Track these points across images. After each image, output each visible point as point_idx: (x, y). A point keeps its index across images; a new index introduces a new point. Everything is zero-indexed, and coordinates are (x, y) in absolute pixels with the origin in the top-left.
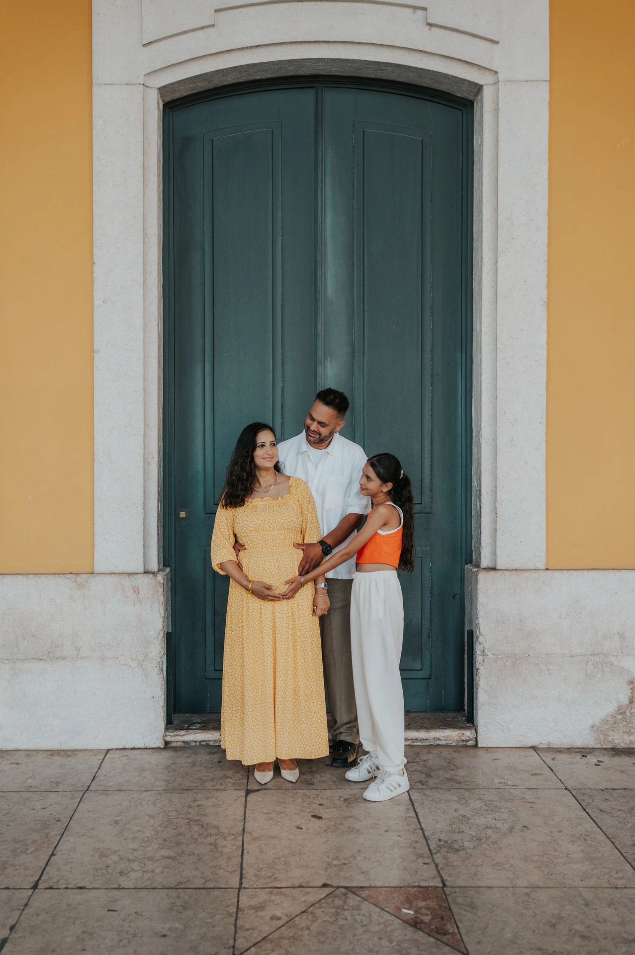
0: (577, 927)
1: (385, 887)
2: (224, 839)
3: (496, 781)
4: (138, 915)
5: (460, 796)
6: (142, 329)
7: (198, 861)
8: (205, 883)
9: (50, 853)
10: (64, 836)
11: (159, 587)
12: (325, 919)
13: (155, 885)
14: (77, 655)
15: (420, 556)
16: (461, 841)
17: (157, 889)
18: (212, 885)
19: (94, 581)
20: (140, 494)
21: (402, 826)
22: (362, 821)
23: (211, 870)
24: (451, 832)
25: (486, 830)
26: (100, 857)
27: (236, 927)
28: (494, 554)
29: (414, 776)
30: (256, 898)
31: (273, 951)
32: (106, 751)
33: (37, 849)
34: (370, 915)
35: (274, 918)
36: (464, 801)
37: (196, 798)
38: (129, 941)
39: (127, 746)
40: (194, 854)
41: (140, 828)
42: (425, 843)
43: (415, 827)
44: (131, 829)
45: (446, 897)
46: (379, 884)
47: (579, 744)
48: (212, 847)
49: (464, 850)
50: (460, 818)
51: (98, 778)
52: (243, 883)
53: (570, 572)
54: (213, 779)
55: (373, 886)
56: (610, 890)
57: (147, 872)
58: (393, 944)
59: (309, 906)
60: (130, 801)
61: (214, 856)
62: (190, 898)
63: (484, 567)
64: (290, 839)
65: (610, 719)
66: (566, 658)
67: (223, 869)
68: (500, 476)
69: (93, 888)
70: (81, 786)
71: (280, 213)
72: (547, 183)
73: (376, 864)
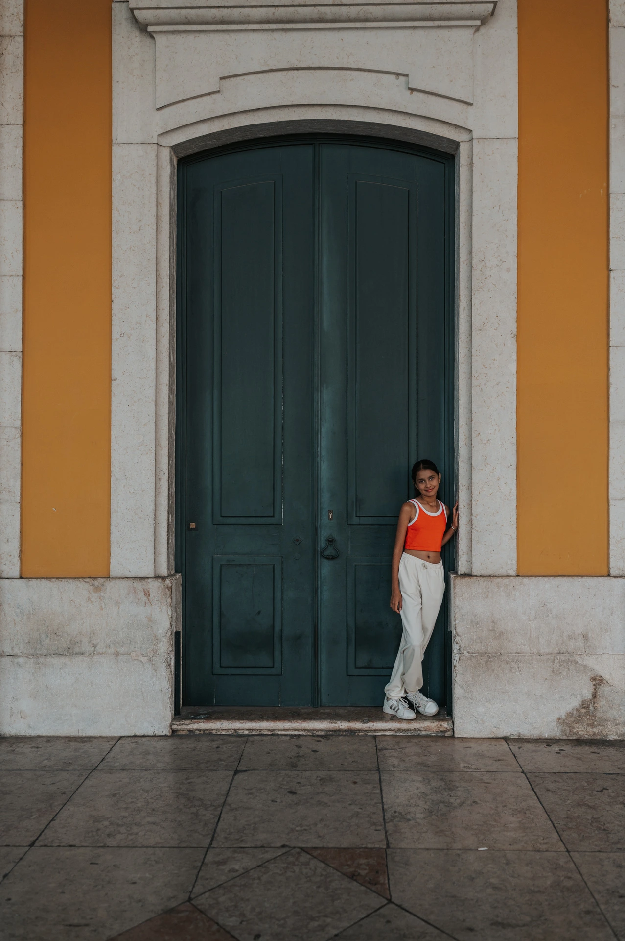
0: (493, 880)
1: (335, 848)
2: (206, 809)
3: (462, 765)
4: (116, 867)
6: (155, 359)
7: (178, 827)
8: (179, 844)
9: (51, 819)
10: (65, 806)
11: (167, 590)
12: (275, 872)
13: (136, 844)
14: (94, 651)
16: (414, 813)
17: (137, 847)
18: (185, 845)
19: (109, 584)
20: (152, 507)
21: (366, 800)
22: (332, 796)
23: (188, 834)
24: (407, 806)
26: (94, 822)
27: (197, 877)
28: (470, 561)
29: (389, 760)
30: (221, 855)
31: (224, 895)
32: (119, 738)
33: (40, 816)
34: (316, 869)
35: (232, 870)
36: (427, 781)
37: (189, 777)
38: (103, 887)
39: (138, 734)
40: (176, 821)
41: (134, 800)
42: (382, 814)
43: (377, 801)
44: (126, 800)
45: (386, 857)
46: (331, 846)
47: (546, 735)
48: (193, 816)
49: (414, 820)
50: (419, 794)
51: (107, 760)
52: (213, 843)
53: (538, 578)
55: (325, 847)
56: (532, 853)
57: (131, 834)
58: (329, 891)
59: (265, 862)
60: (130, 779)
61: (194, 822)
62: (164, 854)
63: (462, 573)
64: (263, 810)
65: (575, 713)
66: (535, 657)
67: (198, 832)
68: (475, 492)
69: (82, 847)
70: (90, 766)
71: (281, 255)
72: (516, 228)
73: (333, 830)
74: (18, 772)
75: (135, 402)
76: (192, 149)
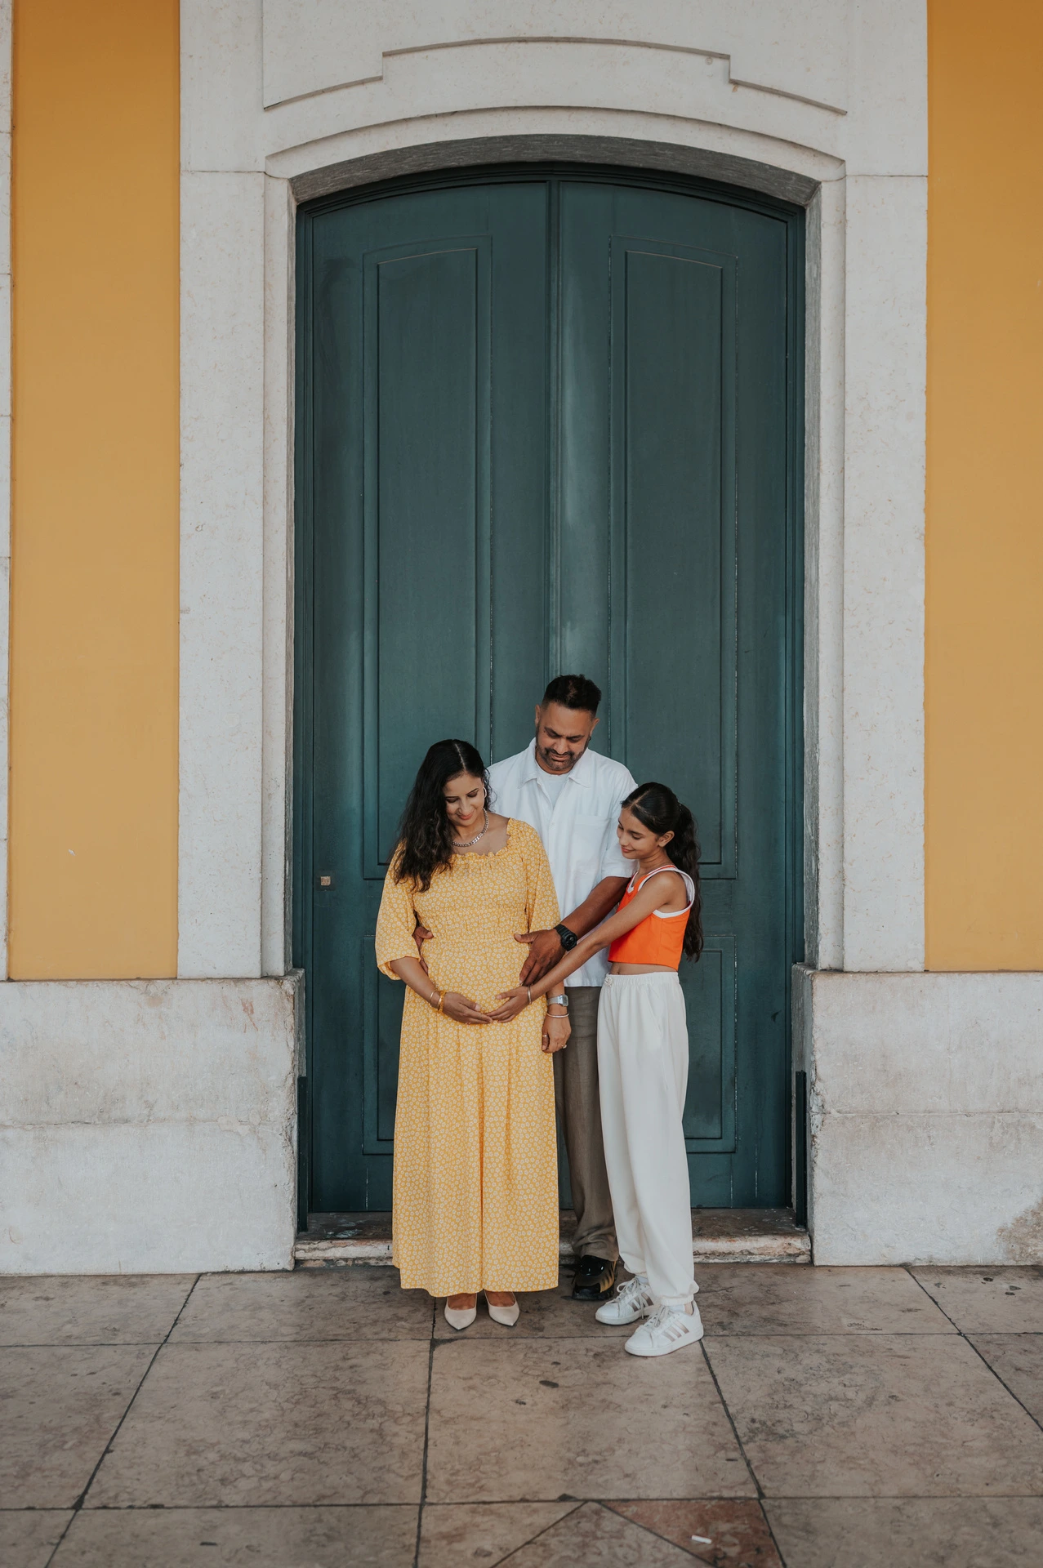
0: (980, 1561)
1: (663, 1499)
2: (395, 1422)
3: (845, 1321)
4: (253, 1551)
5: (786, 1348)
6: (261, 573)
7: (351, 1460)
8: (363, 1497)
9: (103, 1449)
10: (125, 1420)
11: (286, 1001)
12: (564, 1554)
13: (281, 1500)
14: (149, 1116)
15: (719, 949)
16: (789, 1422)
17: (283, 1506)
18: (375, 1500)
19: (180, 994)
20: (258, 847)
21: (691, 1397)
22: (624, 1390)
23: (374, 1475)
24: (771, 1408)
25: (830, 1403)
26: (188, 1454)
28: (840, 946)
29: (709, 1315)
30: (450, 1521)
32: (195, 1277)
33: (81, 1443)
34: (639, 1546)
35: (479, 1553)
36: (793, 1355)
37: (347, 1354)
39: (231, 1268)
40: (345, 1448)
41: (254, 1405)
42: (729, 1425)
43: (711, 1399)
44: (239, 1406)
45: (765, 1516)
46: (653, 1495)
47: (979, 1259)
48: (375, 1436)
49: (793, 1436)
50: (786, 1383)
51: (183, 1322)
52: (427, 1495)
53: (964, 975)
54: (375, 1322)
55: (644, 1497)
56: (1033, 1500)
57: (266, 1478)
59: (538, 1532)
60: (237, 1360)
61: (379, 1450)
62: (339, 1521)
63: (824, 967)
64: (504, 1422)
65: (1029, 1218)
66: (958, 1118)
67: (394, 1472)
68: (850, 819)
69: (177, 1507)
70: (155, 1335)
71: (489, 385)
72: (924, 341)
73: (648, 1461)
74: (19, 1350)
75: (224, 653)
76: (326, 186)
